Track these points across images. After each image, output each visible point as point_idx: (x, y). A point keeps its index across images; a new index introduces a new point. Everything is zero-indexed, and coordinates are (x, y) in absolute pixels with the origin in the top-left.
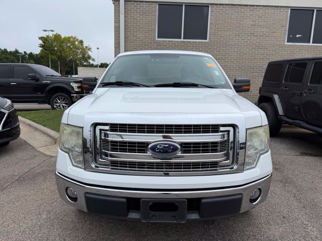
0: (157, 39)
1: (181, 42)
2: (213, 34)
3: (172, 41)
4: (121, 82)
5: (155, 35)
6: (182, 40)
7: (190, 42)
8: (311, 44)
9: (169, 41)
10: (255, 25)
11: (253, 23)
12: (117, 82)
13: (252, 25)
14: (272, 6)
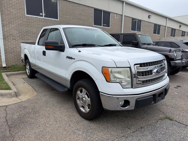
0: (26, 15)
1: (43, 19)
2: (61, 17)
3: (37, 18)
4: (85, 44)
5: (25, 12)
6: (43, 17)
7: (49, 19)
8: (102, 27)
9: (35, 17)
10: (80, 14)
11: (80, 13)
12: (83, 44)
13: (79, 14)
14: (87, 6)
